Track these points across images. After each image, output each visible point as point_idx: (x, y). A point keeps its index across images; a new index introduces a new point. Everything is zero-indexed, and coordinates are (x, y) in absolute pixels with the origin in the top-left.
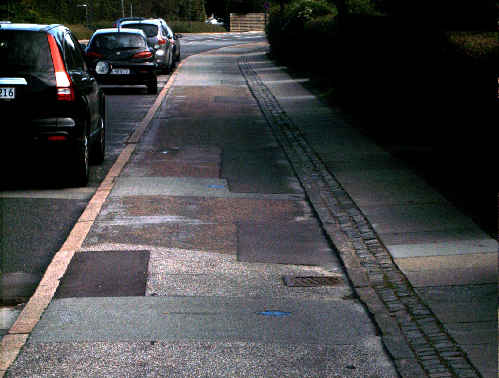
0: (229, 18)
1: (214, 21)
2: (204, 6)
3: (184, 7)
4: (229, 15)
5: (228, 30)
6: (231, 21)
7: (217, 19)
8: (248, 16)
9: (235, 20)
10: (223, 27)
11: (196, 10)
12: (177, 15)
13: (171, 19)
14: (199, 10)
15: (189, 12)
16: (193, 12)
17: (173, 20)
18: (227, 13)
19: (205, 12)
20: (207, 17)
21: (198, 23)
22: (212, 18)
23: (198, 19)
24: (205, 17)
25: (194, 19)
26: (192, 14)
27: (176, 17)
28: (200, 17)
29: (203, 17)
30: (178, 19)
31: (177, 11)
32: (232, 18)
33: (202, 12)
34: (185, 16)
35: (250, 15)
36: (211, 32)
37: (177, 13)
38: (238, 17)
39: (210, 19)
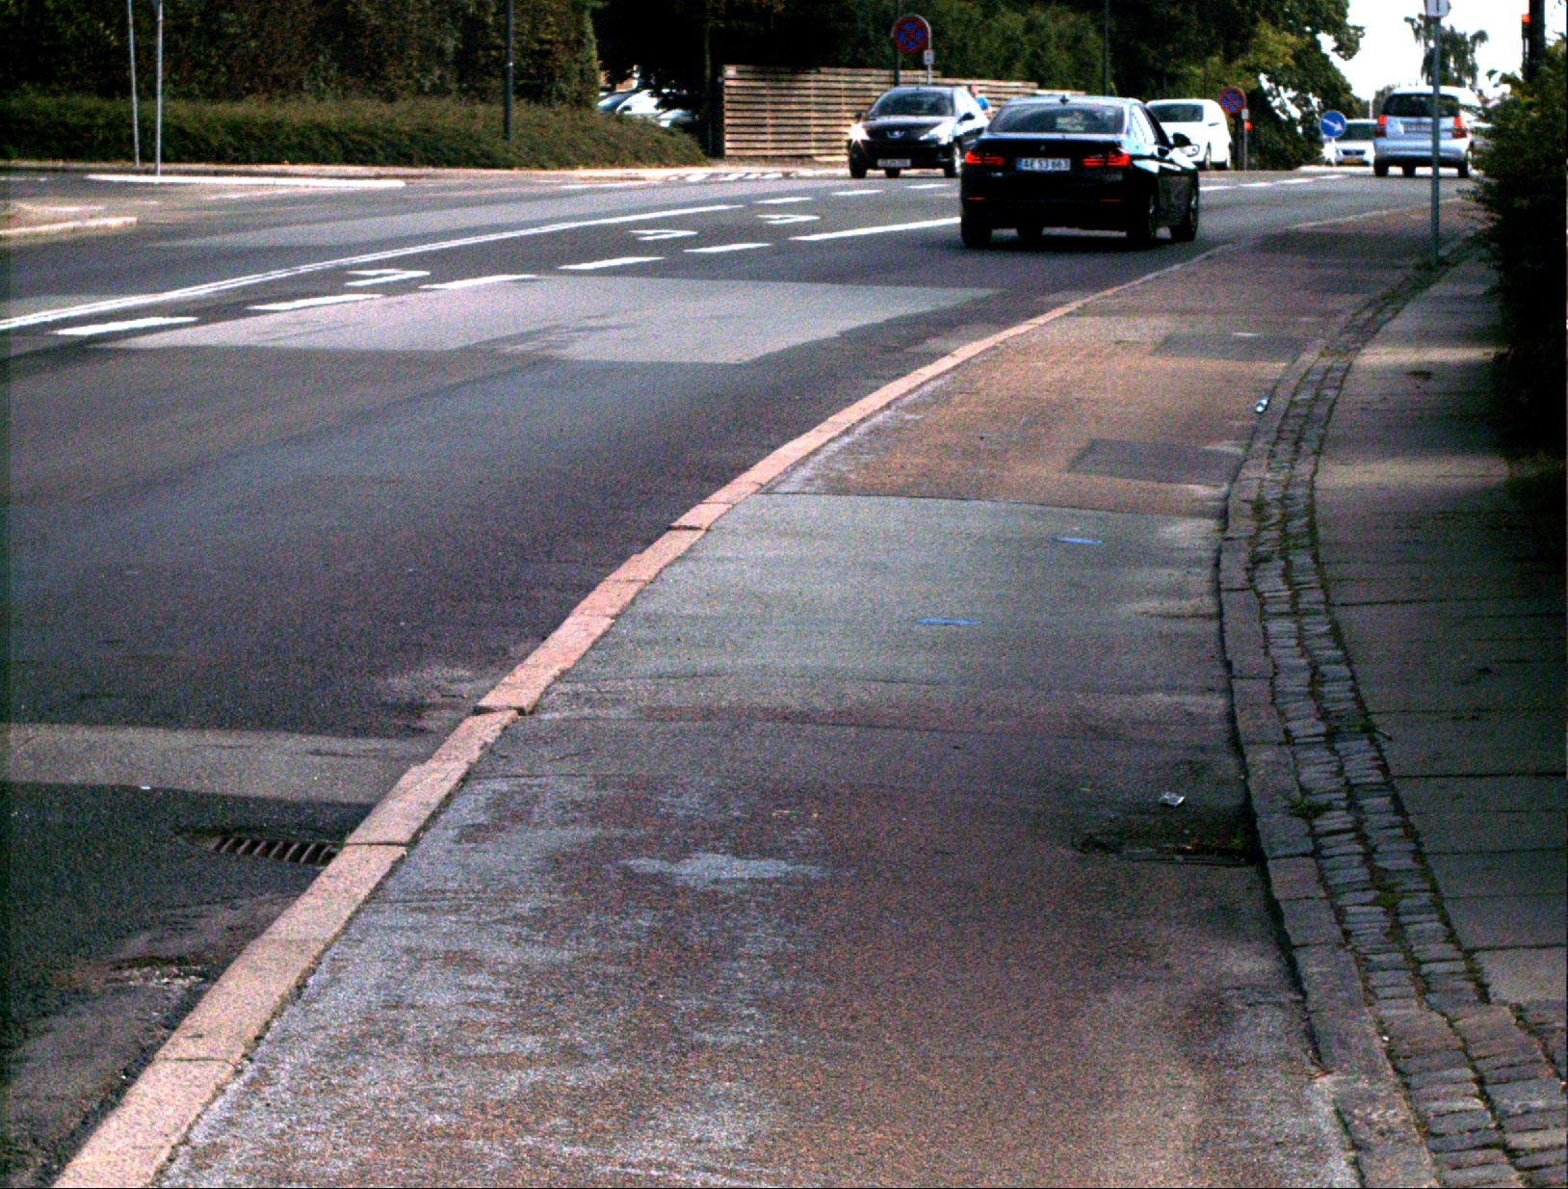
0: (717, 89)
1: (643, 104)
2: (589, 27)
3: (485, 26)
4: (718, 72)
5: (713, 151)
6: (728, 106)
7: (656, 93)
8: (814, 83)
9: (751, 100)
10: (686, 139)
11: (550, 42)
12: (446, 65)
13: (414, 88)
14: (566, 43)
15: (507, 55)
16: (533, 52)
17: (426, 94)
18: (708, 63)
19: (594, 53)
20: (609, 80)
21: (557, 114)
22: (635, 84)
23: (559, 91)
24: (595, 82)
25: (535, 88)
26: (528, 65)
27: (441, 77)
28: (566, 79)
29: (583, 81)
30: (453, 86)
31: (450, 45)
32: (733, 91)
33: (578, 56)
34: (490, 74)
35: (822, 77)
36: (623, 165)
37: (449, 58)
38: (763, 84)
39: (620, 89)
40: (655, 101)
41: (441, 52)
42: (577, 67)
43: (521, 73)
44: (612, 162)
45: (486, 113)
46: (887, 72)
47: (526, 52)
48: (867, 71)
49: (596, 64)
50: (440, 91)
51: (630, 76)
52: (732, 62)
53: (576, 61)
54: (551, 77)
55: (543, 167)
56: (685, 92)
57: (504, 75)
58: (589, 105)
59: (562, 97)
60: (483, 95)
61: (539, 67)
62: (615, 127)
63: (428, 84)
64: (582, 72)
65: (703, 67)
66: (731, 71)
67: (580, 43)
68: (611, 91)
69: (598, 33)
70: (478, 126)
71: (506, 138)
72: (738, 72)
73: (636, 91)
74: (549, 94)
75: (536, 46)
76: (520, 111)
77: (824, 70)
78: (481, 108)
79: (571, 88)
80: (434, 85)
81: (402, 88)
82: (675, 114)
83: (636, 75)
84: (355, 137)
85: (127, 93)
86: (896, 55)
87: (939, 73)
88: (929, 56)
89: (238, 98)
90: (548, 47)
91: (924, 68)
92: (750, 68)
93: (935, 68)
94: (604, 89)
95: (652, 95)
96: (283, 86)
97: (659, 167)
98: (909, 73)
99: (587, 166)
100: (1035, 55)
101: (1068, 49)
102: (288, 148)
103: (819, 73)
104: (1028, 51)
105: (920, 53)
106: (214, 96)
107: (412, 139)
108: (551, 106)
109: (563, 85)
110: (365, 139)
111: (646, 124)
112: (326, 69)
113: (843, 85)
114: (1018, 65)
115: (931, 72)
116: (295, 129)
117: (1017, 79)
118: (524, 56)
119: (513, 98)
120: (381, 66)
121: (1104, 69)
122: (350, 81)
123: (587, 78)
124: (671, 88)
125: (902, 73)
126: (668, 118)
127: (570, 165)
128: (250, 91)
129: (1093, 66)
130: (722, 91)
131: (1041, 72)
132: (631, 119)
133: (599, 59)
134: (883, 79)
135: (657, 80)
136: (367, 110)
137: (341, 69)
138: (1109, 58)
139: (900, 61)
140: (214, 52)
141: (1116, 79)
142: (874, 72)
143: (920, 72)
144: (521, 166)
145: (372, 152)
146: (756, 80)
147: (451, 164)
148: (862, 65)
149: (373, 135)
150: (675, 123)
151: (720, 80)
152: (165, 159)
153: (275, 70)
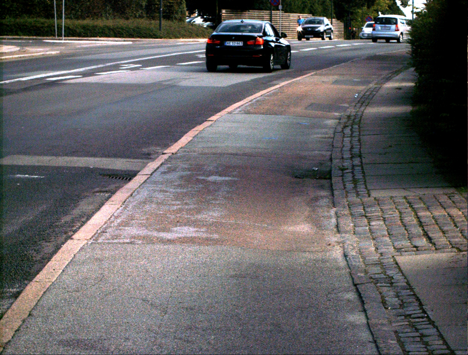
1: (199, 21)
4: (220, 11)
7: (202, 17)
8: (248, 14)
12: (143, 9)
13: (134, 16)
14: (177, 3)
15: (160, 6)
16: (168, 6)
17: (137, 18)
18: (217, 8)
19: (185, 6)
20: (189, 14)
21: (174, 23)
22: (196, 15)
23: (175, 17)
24: (185, 14)
25: (168, 16)
26: (166, 9)
27: (141, 13)
28: (177, 13)
29: (182, 14)
30: (145, 15)
31: (144, 4)
32: (224, 17)
33: (180, 7)
34: (155, 12)
35: (250, 13)
36: (193, 38)
37: (144, 7)
38: (233, 15)
39: (192, 16)
40: (202, 20)
41: (141, 6)
42: (180, 10)
43: (164, 12)
44: (190, 37)
45: (154, 23)
46: (268, 11)
47: (165, 6)
48: (262, 11)
49: (185, 9)
50: (141, 17)
51: (195, 13)
52: (224, 9)
53: (180, 8)
54: (172, 13)
55: (171, 38)
56: (211, 17)
57: (160, 13)
58: (184, 21)
59: (176, 18)
60: (153, 18)
61: (170, 10)
62: (191, 27)
63: (138, 15)
64: (181, 12)
65: (216, 10)
66: (224, 11)
67: (181, 3)
68: (189, 17)
70: (152, 26)
71: (160, 30)
72: (226, 11)
73: (197, 17)
74: (172, 18)
75: (169, 4)
76: (164, 22)
77: (251, 11)
78: (153, 22)
79: (178, 16)
80: (139, 15)
81: (131, 16)
82: (208, 23)
83: (197, 12)
84: (118, 30)
85: (53, 17)
86: (271, 7)
87: (283, 12)
88: (280, 7)
89: (84, 19)
90: (172, 4)
91: (279, 10)
92: (229, 10)
93: (282, 10)
94: (187, 16)
95: (201, 18)
96: (96, 15)
97: (203, 38)
98: (275, 12)
99: (183, 38)
100: (311, 6)
101: (321, 5)
102: (99, 33)
103: (249, 12)
104: (309, 5)
105: (278, 6)
106: (77, 18)
107: (134, 30)
108: (172, 21)
109: (176, 15)
110: (120, 30)
111: (200, 26)
112: (109, 10)
113: (256, 15)
114: (307, 10)
115: (281, 12)
116: (101, 28)
117: (306, 14)
118: (165, 7)
119: (162, 19)
120: (125, 10)
121: (332, 10)
122: (116, 14)
123: (183, 13)
124: (207, 16)
125: (273, 12)
126: (206, 24)
127: (179, 38)
128: (88, 17)
129: (329, 10)
130: (221, 17)
131: (313, 11)
132: (195, 25)
133: (186, 7)
134: (267, 13)
135: (203, 14)
136: (121, 22)
137: (114, 10)
138: (333, 7)
139: (272, 8)
140: (77, 6)
141: (335, 13)
142: (265, 11)
143: (278, 11)
144: (165, 38)
145: (122, 34)
146: (230, 14)
147: (145, 37)
148: (262, 9)
149: (123, 29)
150: (208, 26)
151: (221, 14)
152: (65, 36)
153: (95, 11)
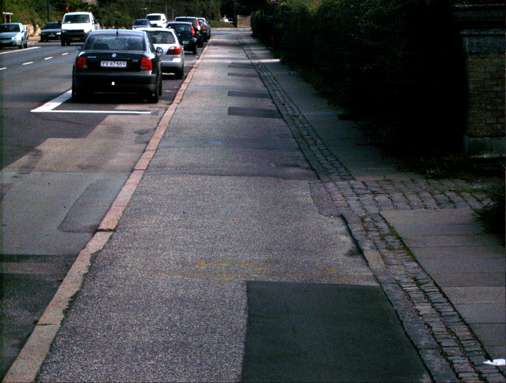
0: (236, 18)
1: (226, 20)
2: (219, 10)
3: (206, 11)
4: (236, 16)
5: (236, 26)
6: (238, 20)
7: (228, 19)
9: (241, 20)
10: (232, 24)
11: (214, 12)
21: (215, 21)
28: (216, 17)
32: (239, 18)
38: (243, 17)
39: (223, 19)
41: (200, 14)
44: (223, 27)
49: (220, 15)
52: (238, 14)
53: (217, 15)
54: (214, 17)
56: (232, 19)
65: (234, 16)
66: (238, 16)
67: (217, 13)
69: (221, 11)
74: (214, 19)
79: (217, 19)
82: (232, 22)
92: (241, 15)
97: (229, 28)
99: (219, 27)
123: (219, 17)
146: (241, 17)
